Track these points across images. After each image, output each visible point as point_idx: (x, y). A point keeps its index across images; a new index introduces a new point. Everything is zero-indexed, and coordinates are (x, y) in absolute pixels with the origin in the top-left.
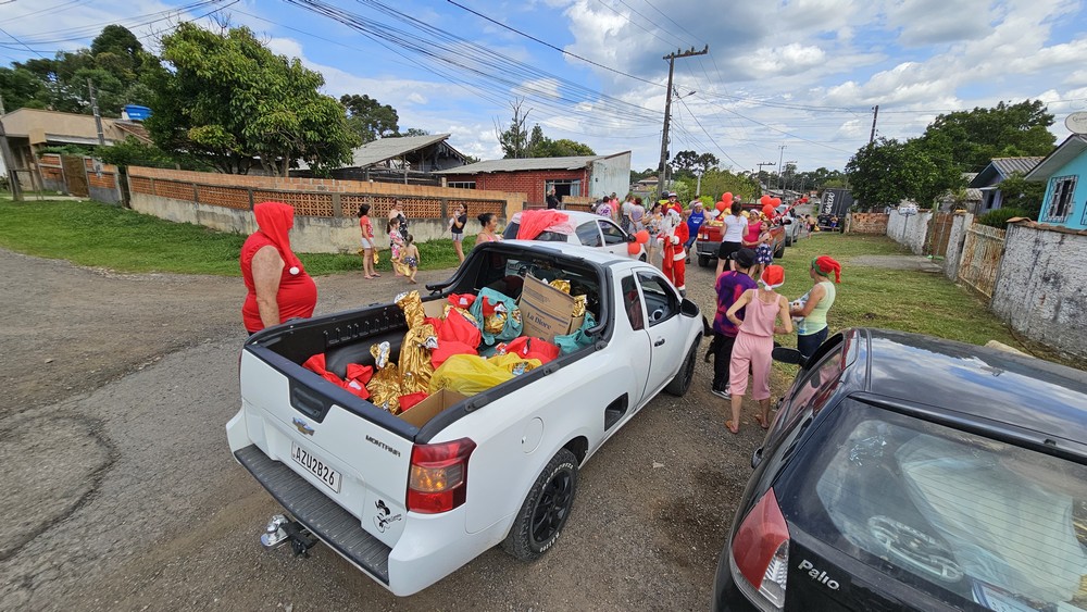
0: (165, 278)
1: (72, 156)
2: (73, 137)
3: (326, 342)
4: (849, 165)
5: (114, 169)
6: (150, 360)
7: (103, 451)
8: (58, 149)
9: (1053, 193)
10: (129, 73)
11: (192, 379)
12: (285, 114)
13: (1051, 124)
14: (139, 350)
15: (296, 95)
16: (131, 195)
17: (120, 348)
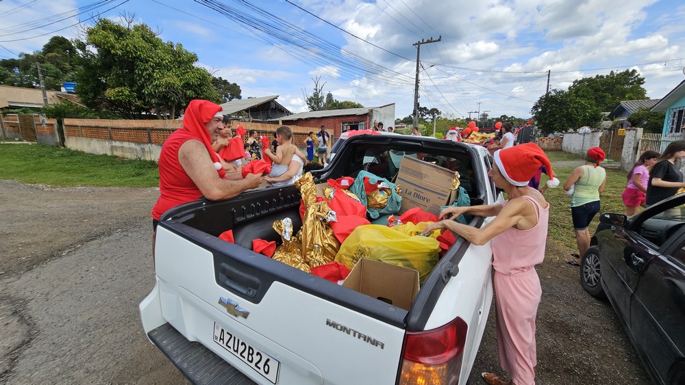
0: (88, 189)
1: (26, 114)
2: (27, 103)
3: (234, 220)
4: (534, 107)
5: (54, 121)
6: (72, 248)
7: (23, 329)
8: (16, 110)
9: (672, 119)
10: (67, 66)
11: (106, 261)
12: (172, 79)
13: (643, 83)
14: (64, 240)
15: (179, 67)
16: (66, 138)
17: (48, 239)
